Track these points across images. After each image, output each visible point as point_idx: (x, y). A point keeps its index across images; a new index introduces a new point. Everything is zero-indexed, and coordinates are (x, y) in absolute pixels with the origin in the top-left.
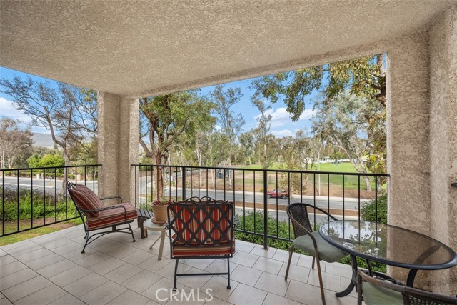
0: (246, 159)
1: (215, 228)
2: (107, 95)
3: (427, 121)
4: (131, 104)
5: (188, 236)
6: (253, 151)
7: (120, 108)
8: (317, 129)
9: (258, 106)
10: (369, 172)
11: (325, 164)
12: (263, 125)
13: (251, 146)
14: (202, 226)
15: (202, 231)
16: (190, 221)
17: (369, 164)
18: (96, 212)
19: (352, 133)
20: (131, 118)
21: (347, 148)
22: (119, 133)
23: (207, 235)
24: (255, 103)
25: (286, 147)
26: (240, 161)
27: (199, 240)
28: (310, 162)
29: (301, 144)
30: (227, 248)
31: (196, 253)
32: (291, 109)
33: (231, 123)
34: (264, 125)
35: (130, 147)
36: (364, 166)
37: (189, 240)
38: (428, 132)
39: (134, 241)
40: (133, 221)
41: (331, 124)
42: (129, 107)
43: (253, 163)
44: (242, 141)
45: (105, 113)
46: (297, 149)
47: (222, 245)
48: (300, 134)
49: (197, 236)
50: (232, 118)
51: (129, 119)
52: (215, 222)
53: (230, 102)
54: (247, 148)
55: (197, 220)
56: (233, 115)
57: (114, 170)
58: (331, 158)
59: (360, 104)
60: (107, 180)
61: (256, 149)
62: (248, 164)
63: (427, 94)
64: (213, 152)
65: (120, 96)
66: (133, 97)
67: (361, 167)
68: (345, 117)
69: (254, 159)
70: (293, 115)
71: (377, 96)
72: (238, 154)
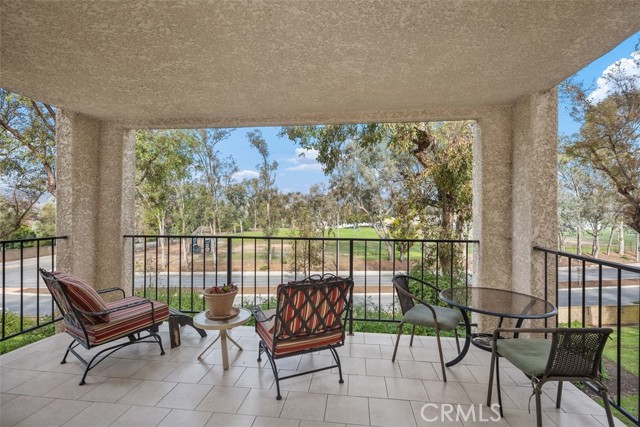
0: (235, 225)
1: (331, 311)
2: (79, 118)
3: (510, 190)
4: (125, 137)
5: (298, 325)
6: (247, 212)
7: (99, 141)
8: (335, 184)
9: (258, 147)
10: (392, 238)
11: (342, 230)
12: (265, 176)
13: (244, 205)
14: (316, 311)
15: (315, 316)
16: (303, 306)
17: (392, 228)
18: (105, 315)
19: (376, 191)
20: (125, 160)
21: (369, 210)
22: (98, 183)
23: (321, 321)
24: (254, 142)
25: (296, 207)
26: (226, 227)
27: (309, 330)
28: (327, 228)
29: (316, 203)
30: (339, 335)
31: (303, 347)
32: (323, 159)
33: (217, 170)
34: (267, 175)
35: (123, 207)
36: (387, 231)
37: (299, 331)
38: (511, 200)
39: (163, 353)
40: (161, 323)
41: (353, 179)
42: (121, 141)
43: (245, 230)
44: (230, 197)
45: (76, 148)
46: (312, 209)
47: (334, 331)
48: (315, 189)
49: (308, 324)
50: (218, 161)
51: (121, 161)
52: (332, 305)
53: (215, 138)
54: (238, 208)
55: (313, 304)
56: (220, 157)
57: (90, 245)
58: (349, 222)
59: (384, 156)
60: (77, 263)
61: (251, 210)
62: (238, 231)
63: (511, 165)
64: (185, 213)
65: (100, 122)
66: (126, 126)
67: (384, 232)
68: (367, 171)
69: (247, 224)
70: (325, 166)
71: (415, 152)
72: (223, 216)
